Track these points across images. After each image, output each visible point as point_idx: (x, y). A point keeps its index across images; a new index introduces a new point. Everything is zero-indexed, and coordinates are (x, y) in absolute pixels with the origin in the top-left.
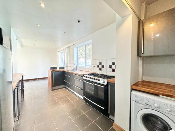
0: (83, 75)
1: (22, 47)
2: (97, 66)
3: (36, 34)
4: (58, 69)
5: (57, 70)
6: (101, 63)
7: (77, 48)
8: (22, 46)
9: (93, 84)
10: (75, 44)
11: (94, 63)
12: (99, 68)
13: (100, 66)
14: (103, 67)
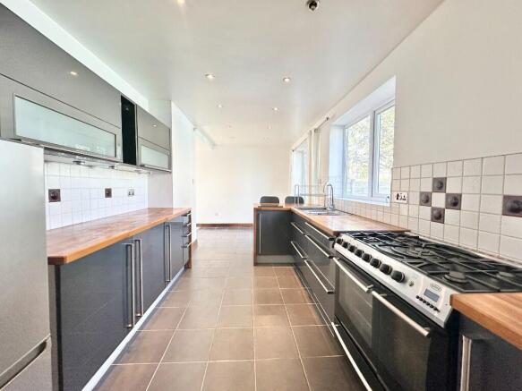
0: (338, 234)
1: (213, 148)
2: (416, 198)
3: (220, 106)
4: (282, 203)
5: (280, 205)
6: (440, 185)
7: (344, 127)
8: (214, 145)
9: (366, 289)
10: (334, 116)
11: (405, 184)
12: (428, 209)
13: (439, 200)
14: (455, 202)
